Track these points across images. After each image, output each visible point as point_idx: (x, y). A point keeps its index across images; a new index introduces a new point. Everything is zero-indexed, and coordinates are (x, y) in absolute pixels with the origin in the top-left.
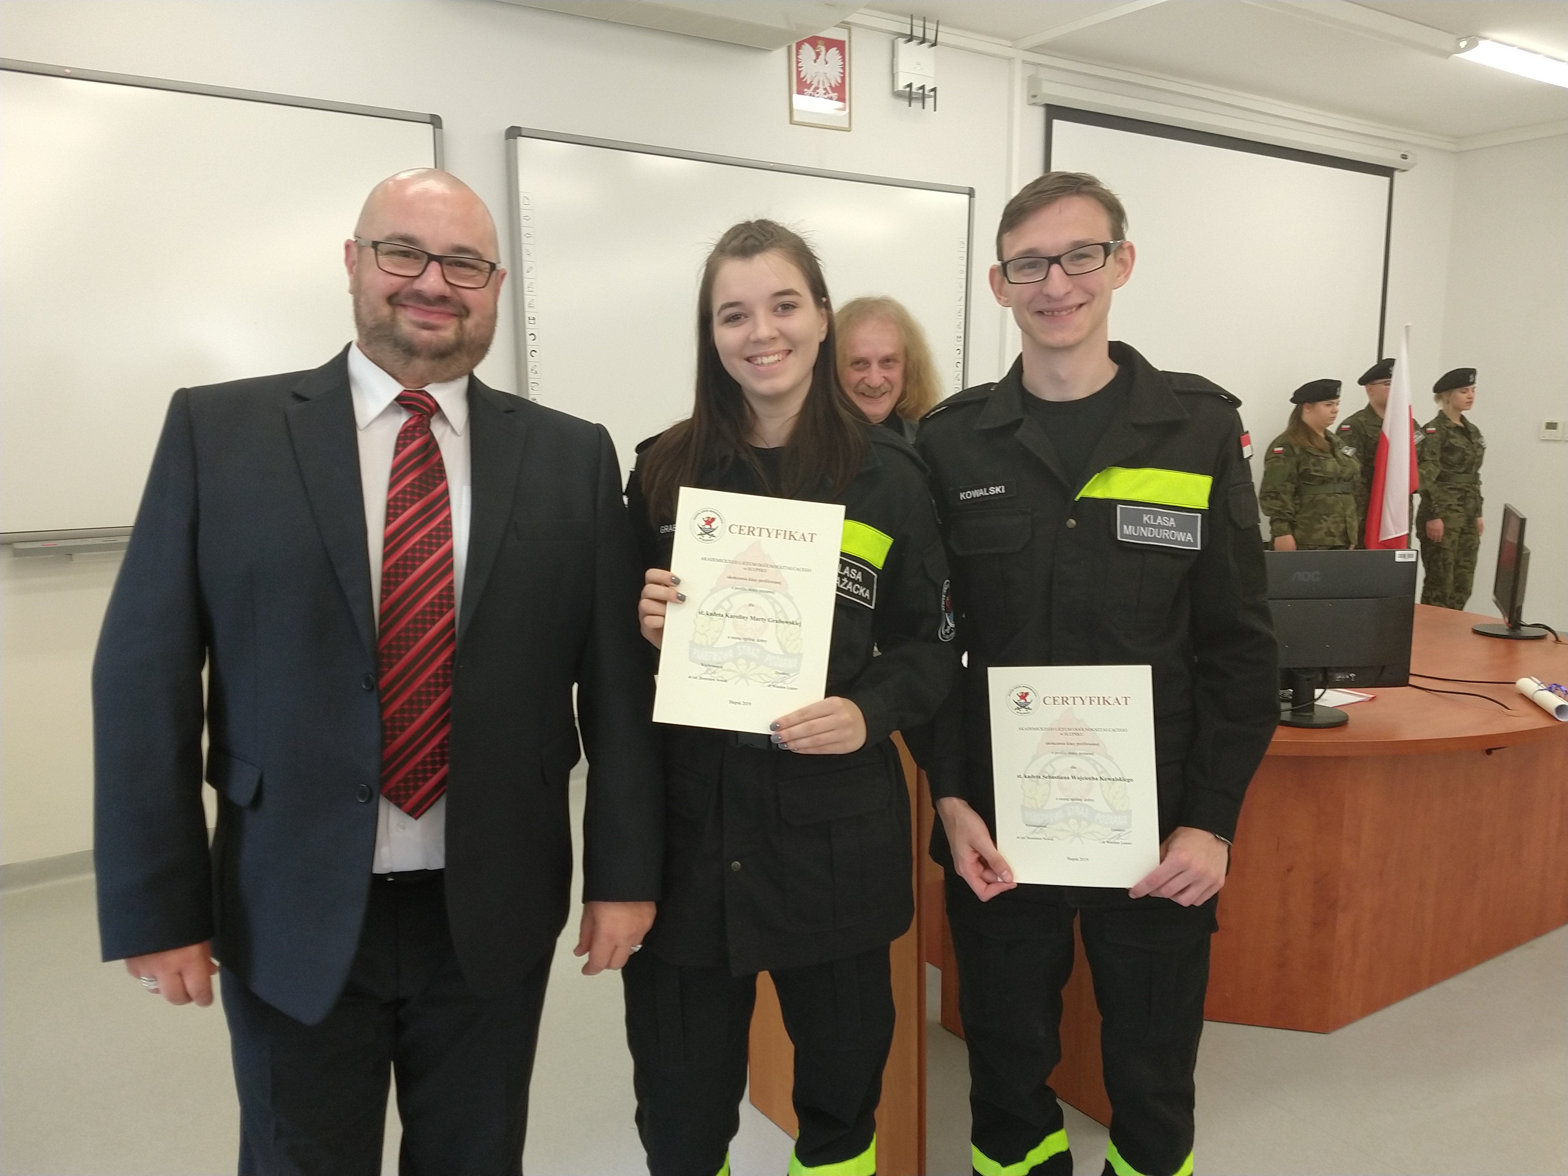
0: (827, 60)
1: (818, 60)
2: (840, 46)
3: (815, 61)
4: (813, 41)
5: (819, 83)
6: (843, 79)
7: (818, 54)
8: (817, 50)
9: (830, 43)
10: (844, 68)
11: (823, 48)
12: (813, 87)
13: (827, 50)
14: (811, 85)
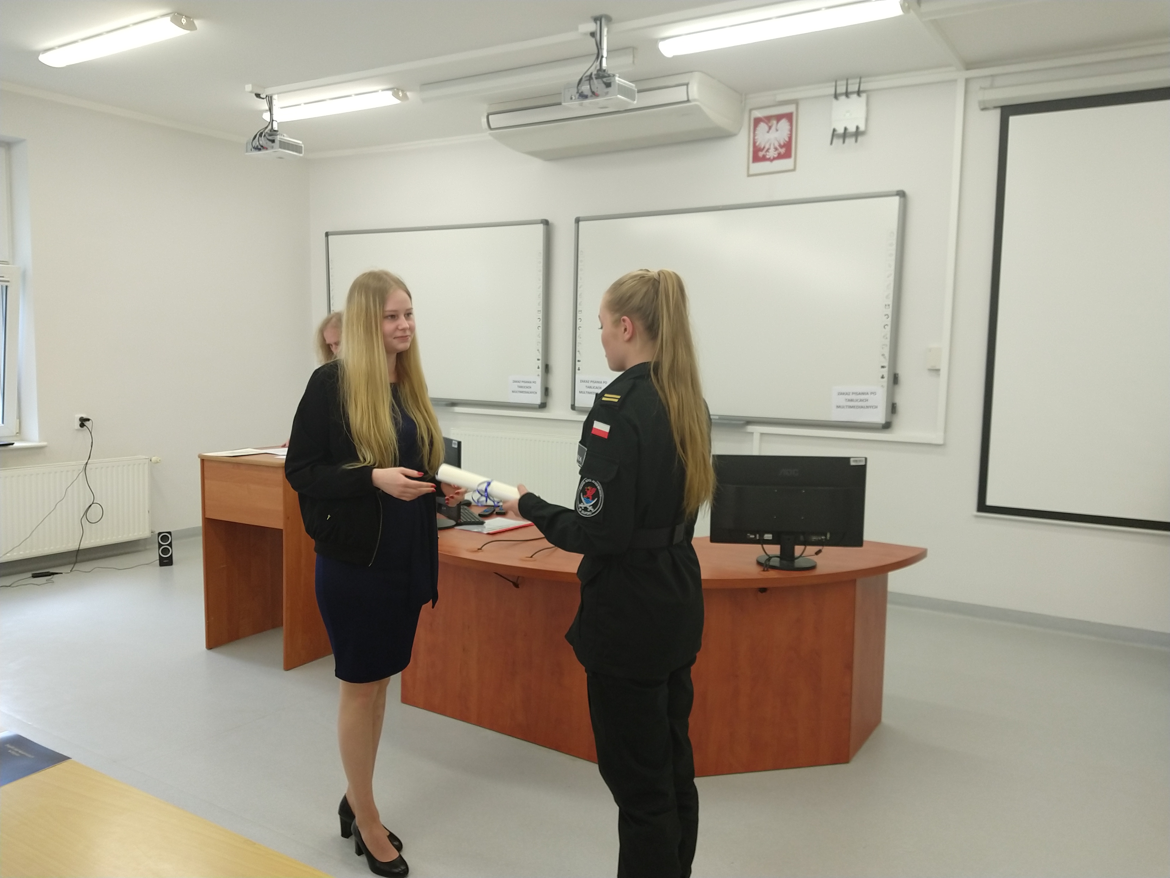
0: (778, 129)
1: (771, 131)
2: (789, 117)
3: (768, 132)
4: (768, 119)
5: (770, 145)
6: (790, 138)
7: (770, 128)
8: (770, 124)
9: (779, 118)
10: (791, 130)
11: (775, 122)
12: (765, 149)
13: (778, 122)
14: (764, 147)
